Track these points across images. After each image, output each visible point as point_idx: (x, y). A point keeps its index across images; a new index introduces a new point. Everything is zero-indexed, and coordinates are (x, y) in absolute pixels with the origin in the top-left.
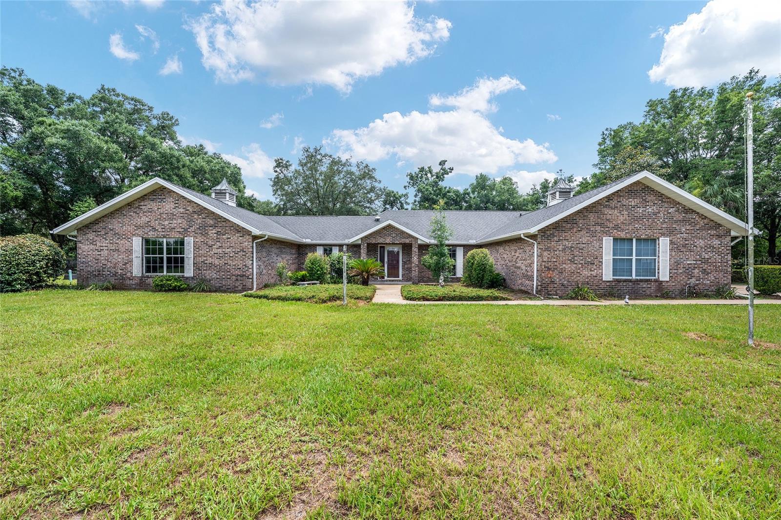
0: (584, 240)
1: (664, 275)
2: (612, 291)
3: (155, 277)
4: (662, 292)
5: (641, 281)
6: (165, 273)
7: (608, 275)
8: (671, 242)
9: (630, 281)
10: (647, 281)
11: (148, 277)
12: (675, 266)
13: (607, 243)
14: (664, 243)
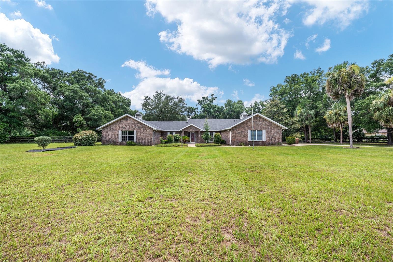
0: (243, 131)
1: (264, 139)
2: (251, 144)
3: (125, 142)
4: (264, 144)
5: (258, 141)
6: (128, 140)
7: (249, 140)
8: (266, 131)
9: (255, 141)
10: (260, 141)
11: (123, 142)
12: (267, 137)
13: (249, 131)
14: (264, 131)
